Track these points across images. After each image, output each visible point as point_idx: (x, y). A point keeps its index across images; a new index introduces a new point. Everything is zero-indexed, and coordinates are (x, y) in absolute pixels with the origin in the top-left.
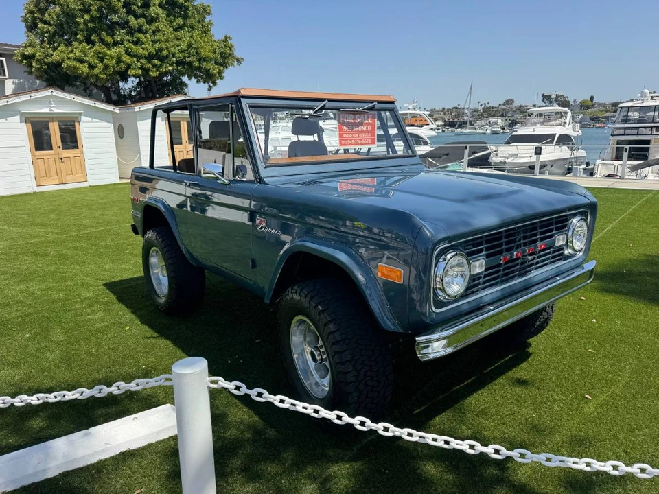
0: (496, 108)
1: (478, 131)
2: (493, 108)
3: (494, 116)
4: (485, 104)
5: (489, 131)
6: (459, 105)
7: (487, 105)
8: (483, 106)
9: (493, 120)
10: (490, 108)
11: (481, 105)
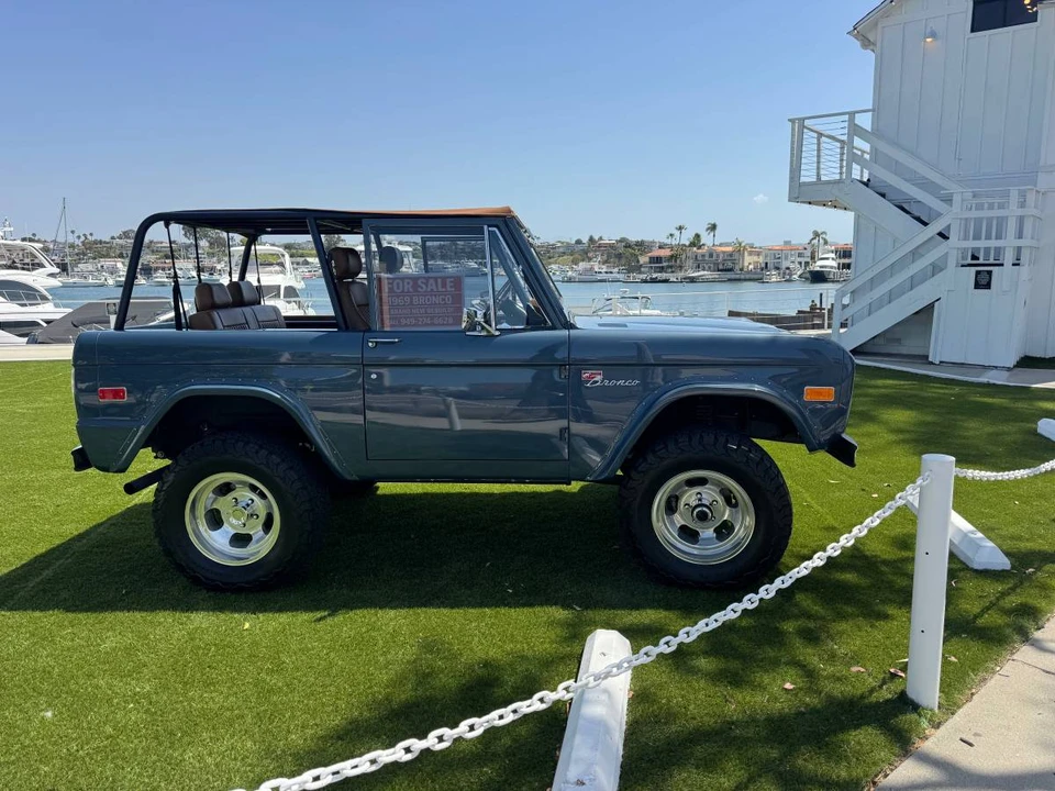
0: (105, 242)
1: (90, 281)
2: (101, 242)
3: (107, 256)
4: (85, 235)
5: (111, 282)
6: (34, 235)
7: (89, 237)
8: (83, 238)
9: (107, 263)
10: (95, 242)
11: (79, 237)
